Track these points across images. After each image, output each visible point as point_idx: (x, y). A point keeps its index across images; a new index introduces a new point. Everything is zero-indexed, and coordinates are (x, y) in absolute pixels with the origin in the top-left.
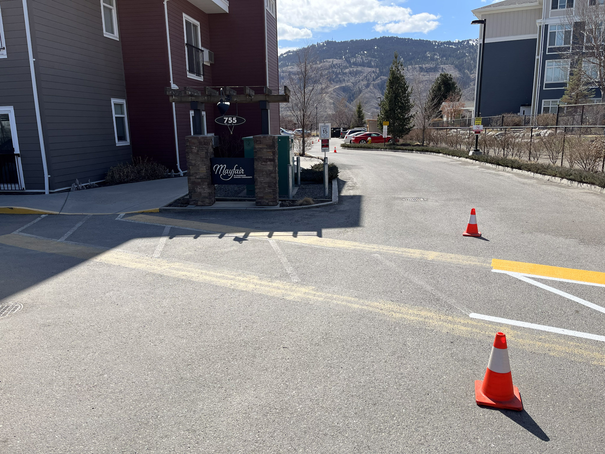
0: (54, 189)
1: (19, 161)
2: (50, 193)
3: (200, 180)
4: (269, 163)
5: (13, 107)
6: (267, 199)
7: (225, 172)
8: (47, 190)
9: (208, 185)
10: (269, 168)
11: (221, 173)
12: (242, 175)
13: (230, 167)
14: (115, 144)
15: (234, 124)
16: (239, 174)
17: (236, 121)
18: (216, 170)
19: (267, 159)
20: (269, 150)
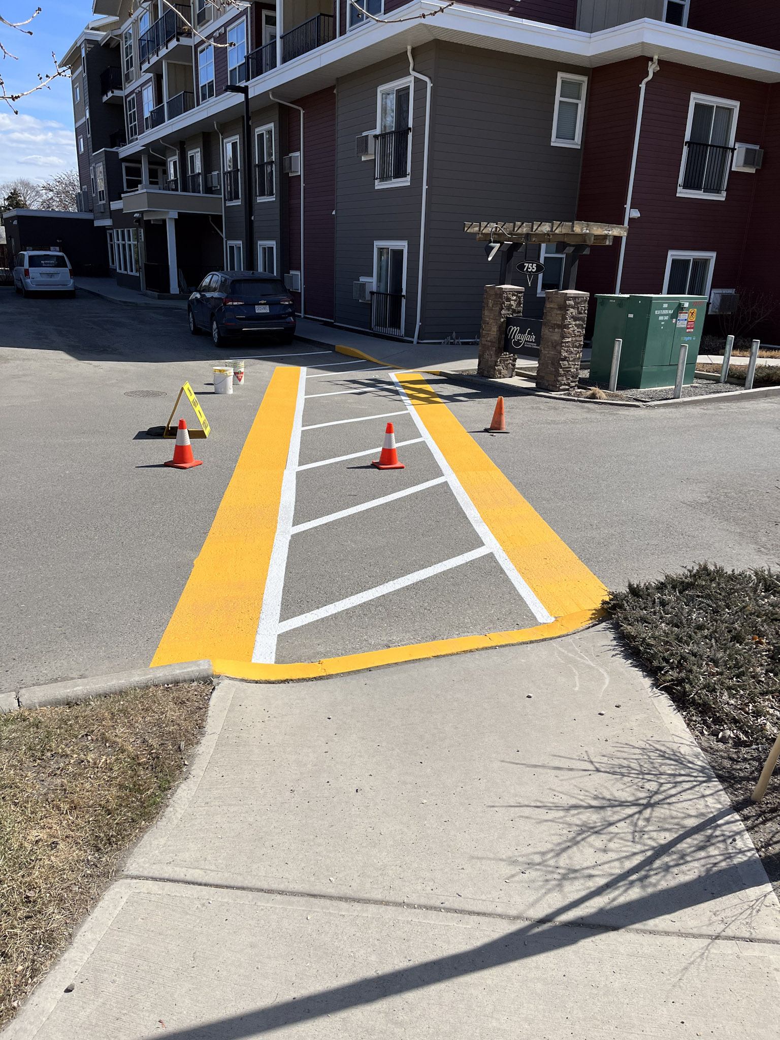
0: (422, 340)
1: (404, 301)
2: (418, 343)
3: (490, 344)
4: (556, 330)
5: (407, 241)
6: (548, 381)
7: (518, 337)
8: (415, 340)
9: (496, 351)
10: (556, 338)
11: (514, 338)
12: (532, 344)
13: (522, 332)
14: (536, 294)
15: (533, 272)
16: (529, 342)
17: (535, 269)
18: (509, 332)
19: (555, 324)
20: (559, 312)
